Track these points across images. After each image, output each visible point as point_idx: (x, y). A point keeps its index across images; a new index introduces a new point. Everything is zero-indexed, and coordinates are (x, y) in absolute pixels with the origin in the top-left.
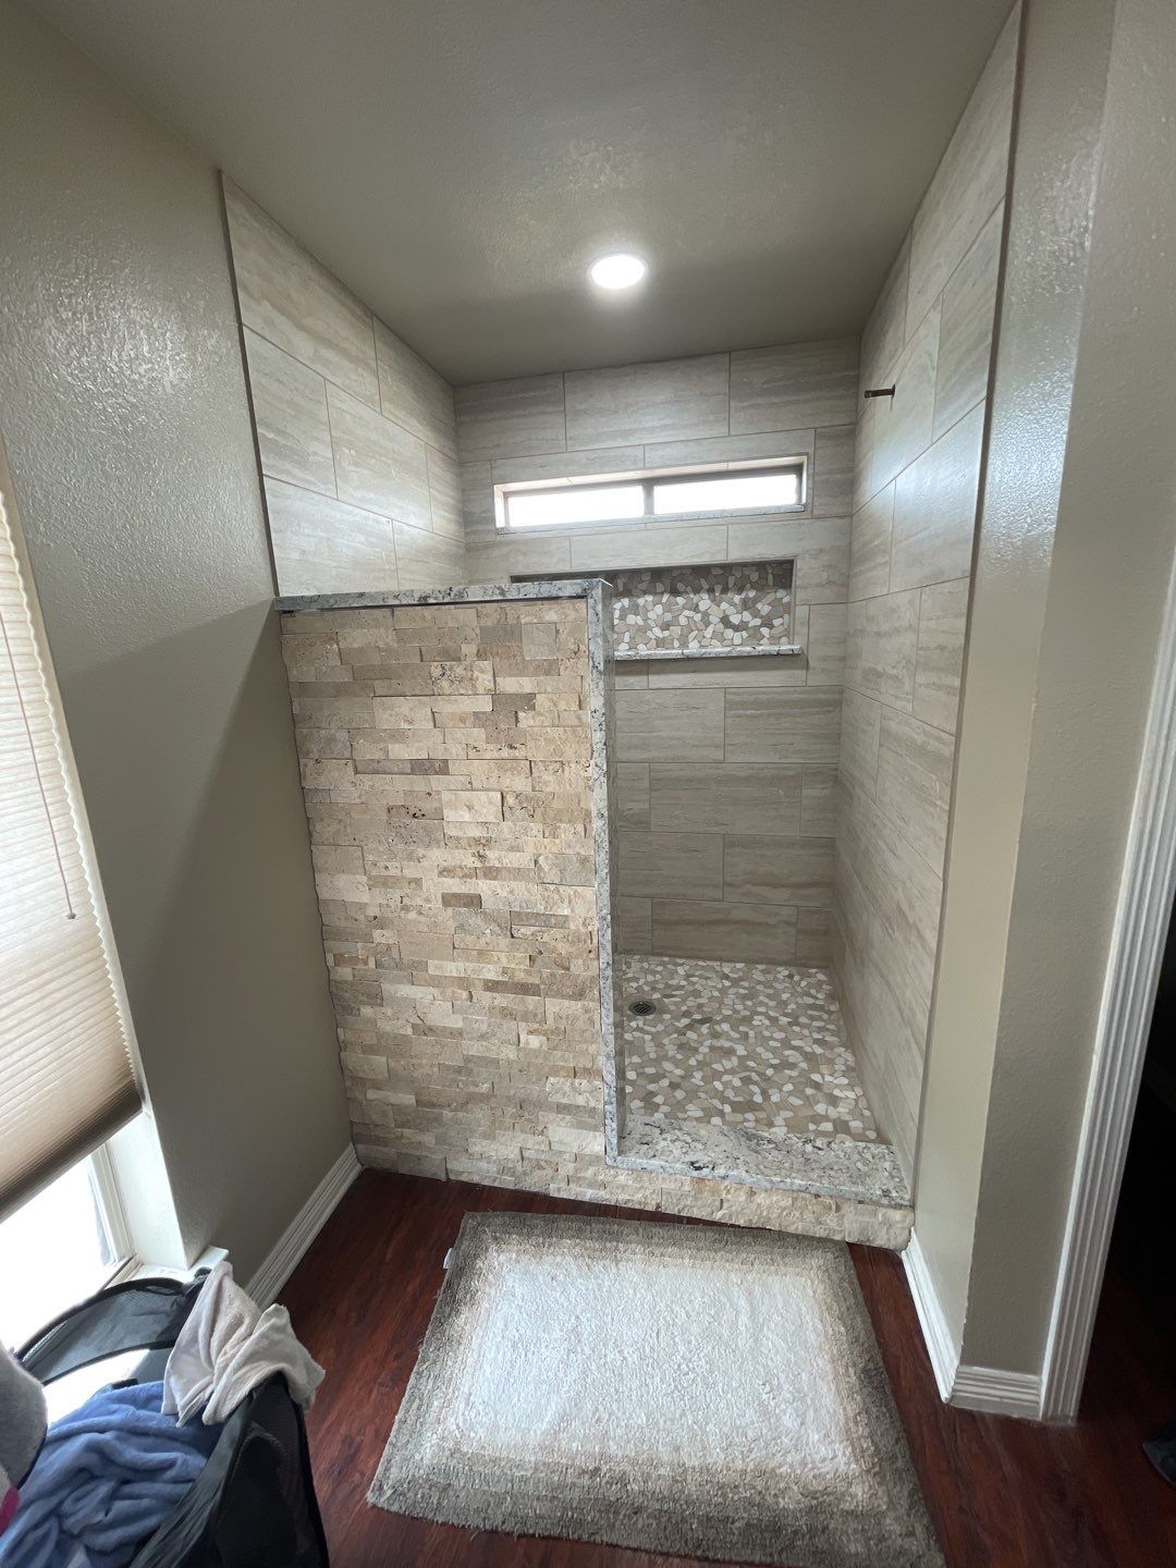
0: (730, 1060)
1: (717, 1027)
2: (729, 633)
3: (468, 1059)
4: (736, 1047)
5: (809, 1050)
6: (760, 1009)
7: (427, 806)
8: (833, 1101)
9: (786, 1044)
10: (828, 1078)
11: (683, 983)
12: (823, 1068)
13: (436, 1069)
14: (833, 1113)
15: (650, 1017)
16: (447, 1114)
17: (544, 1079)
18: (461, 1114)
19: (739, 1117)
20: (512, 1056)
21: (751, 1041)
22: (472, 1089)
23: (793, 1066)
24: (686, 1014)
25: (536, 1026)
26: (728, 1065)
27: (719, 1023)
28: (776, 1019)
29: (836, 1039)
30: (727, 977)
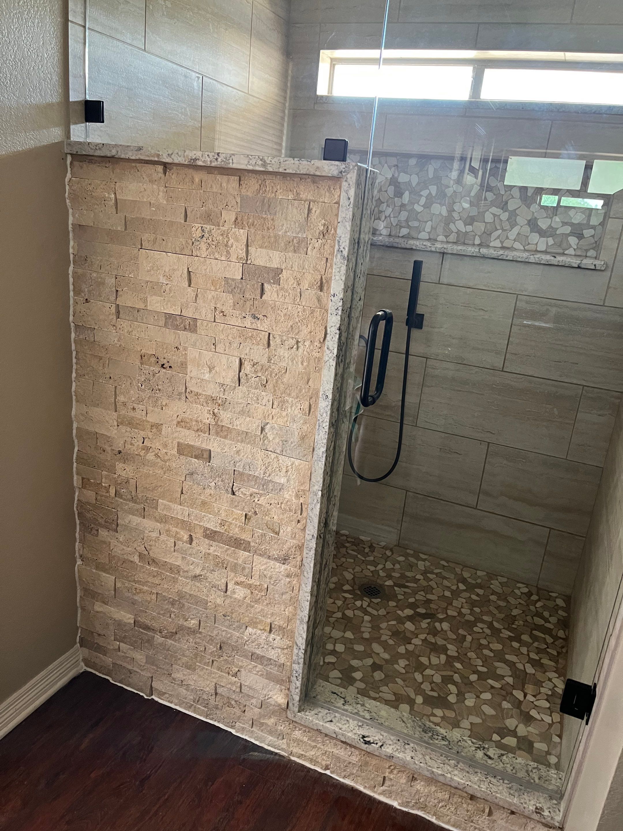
0: (439, 657)
1: (437, 625)
2: (535, 237)
3: (181, 595)
4: (449, 646)
5: (520, 666)
6: (485, 618)
7: (174, 358)
8: (528, 719)
9: (500, 656)
10: (530, 698)
11: (419, 577)
12: (530, 688)
13: (154, 597)
14: (522, 730)
15: (376, 601)
16: (158, 639)
17: (244, 627)
18: (170, 642)
19: (428, 710)
20: (219, 601)
21: (466, 644)
22: (181, 622)
23: (499, 678)
24: (413, 606)
25: (243, 579)
26: (435, 661)
27: (441, 621)
28: (499, 631)
29: (553, 664)
30: (464, 581)
